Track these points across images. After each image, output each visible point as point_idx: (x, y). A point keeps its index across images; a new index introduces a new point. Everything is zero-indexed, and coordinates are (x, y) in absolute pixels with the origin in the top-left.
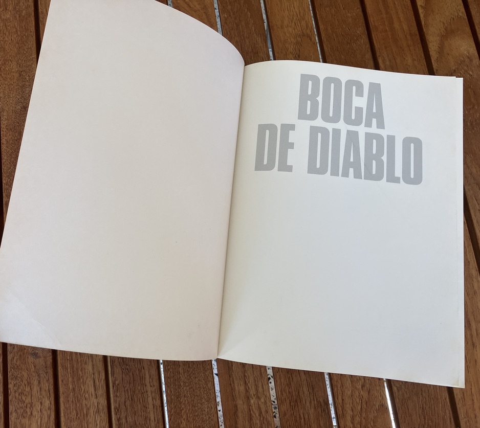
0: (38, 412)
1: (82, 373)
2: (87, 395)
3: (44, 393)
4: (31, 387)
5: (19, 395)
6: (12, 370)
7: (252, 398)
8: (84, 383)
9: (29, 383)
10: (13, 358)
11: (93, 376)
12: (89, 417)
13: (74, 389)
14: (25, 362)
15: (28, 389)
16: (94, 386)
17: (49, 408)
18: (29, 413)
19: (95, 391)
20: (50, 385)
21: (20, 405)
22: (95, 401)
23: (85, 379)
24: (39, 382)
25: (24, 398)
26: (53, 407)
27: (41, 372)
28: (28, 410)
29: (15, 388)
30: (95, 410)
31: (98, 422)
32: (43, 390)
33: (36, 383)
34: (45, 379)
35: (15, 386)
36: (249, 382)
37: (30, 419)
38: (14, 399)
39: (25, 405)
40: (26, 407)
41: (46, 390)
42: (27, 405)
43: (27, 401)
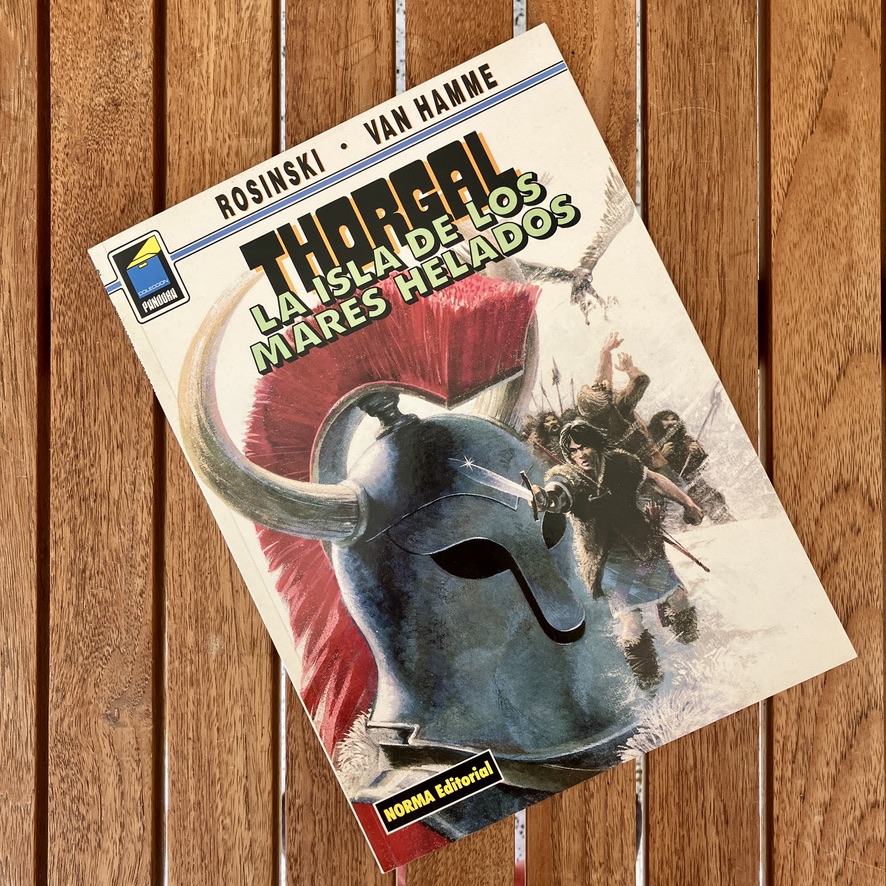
0: (115, 842)
1: (220, 773)
2: (228, 821)
3: (130, 805)
4: (100, 788)
5: (72, 801)
6: (59, 745)
7: (596, 871)
8: (223, 795)
9: (96, 779)
10: (62, 720)
11: (244, 780)
12: (229, 865)
13: (199, 803)
14: (90, 733)
15: (93, 791)
16: (247, 802)
17: (141, 839)
18: (94, 843)
19: (247, 814)
20: (146, 789)
21: (74, 822)
22: (247, 836)
23: (226, 786)
24: (120, 779)
25: (83, 810)
26: (148, 836)
27: (124, 759)
28: (91, 836)
29: (64, 786)
30: (245, 854)
31: (249, 881)
32: (127, 797)
33: (113, 779)
34: (134, 775)
35: (63, 779)
36: (593, 835)
37: (94, 856)
38: (60, 809)
39: (85, 824)
40: (88, 830)
41: (134, 798)
42: (89, 825)
43: (89, 817)
